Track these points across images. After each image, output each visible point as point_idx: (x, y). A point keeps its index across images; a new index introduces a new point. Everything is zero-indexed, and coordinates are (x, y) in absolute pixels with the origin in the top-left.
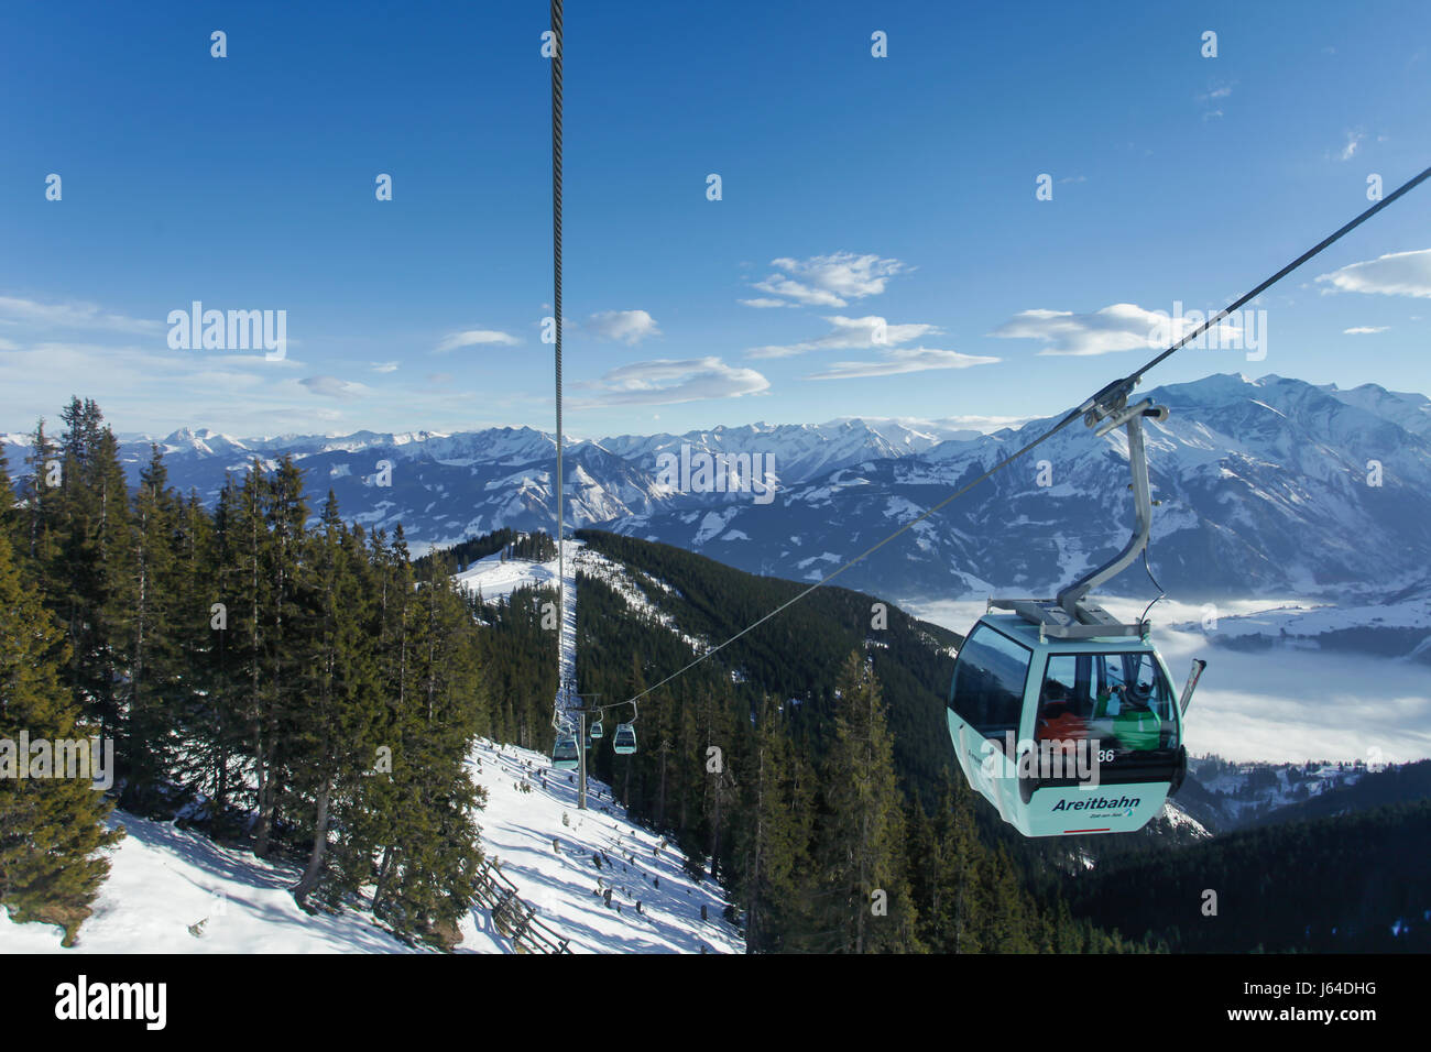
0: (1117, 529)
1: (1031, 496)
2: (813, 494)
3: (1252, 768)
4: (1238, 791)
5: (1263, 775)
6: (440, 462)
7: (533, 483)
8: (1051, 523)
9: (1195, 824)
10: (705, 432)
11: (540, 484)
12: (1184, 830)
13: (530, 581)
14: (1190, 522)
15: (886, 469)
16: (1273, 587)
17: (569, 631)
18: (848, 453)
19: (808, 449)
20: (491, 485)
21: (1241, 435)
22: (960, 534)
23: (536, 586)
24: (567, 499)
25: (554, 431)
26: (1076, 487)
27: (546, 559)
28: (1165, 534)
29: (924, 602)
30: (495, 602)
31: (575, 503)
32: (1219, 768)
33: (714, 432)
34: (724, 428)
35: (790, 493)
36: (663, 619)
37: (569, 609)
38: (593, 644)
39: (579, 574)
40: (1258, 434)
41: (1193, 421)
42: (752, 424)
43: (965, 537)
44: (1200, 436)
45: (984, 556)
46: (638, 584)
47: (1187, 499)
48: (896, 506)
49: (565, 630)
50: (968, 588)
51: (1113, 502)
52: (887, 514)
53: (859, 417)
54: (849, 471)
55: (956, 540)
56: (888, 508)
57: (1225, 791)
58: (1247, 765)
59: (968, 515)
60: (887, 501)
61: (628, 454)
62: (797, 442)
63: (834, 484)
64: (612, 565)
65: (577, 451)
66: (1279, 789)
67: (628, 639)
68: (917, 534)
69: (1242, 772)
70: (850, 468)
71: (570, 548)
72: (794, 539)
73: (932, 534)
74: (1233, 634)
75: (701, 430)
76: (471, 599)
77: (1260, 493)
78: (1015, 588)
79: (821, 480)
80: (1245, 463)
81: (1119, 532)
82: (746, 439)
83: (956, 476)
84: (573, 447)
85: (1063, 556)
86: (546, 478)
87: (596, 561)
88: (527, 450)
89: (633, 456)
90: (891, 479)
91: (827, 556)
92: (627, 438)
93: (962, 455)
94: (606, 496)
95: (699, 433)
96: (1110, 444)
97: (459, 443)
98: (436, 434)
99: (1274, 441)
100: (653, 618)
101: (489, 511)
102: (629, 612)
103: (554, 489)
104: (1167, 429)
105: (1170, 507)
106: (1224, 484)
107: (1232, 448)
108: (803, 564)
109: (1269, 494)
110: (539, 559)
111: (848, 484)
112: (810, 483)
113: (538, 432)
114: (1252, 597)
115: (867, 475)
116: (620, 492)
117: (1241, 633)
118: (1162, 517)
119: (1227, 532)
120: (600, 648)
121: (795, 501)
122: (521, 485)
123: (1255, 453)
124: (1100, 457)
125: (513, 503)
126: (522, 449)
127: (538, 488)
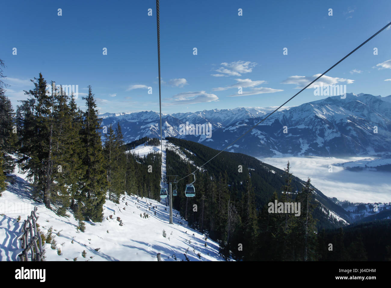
0: (317, 137)
1: (292, 128)
2: (231, 128)
3: (358, 204)
4: (354, 211)
5: (362, 207)
6: (128, 121)
7: (154, 126)
8: (298, 136)
9: (344, 220)
10: (201, 112)
11: (156, 126)
12: (341, 222)
13: (153, 151)
14: (338, 135)
15: (251, 121)
16: (363, 153)
17: (164, 165)
18: (241, 117)
19: (229, 116)
20: (142, 127)
21: (353, 110)
22: (272, 139)
23: (154, 153)
24: (163, 130)
25: (159, 112)
26: (305, 126)
27: (157, 145)
28: (331, 139)
29: (262, 158)
30: (143, 157)
31: (165, 132)
32: (348, 204)
33: (203, 112)
34: (206, 110)
35: (225, 128)
36: (191, 162)
37: (164, 159)
38: (171, 169)
39: (167, 149)
40: (358, 110)
41: (339, 107)
42: (214, 110)
43: (274, 140)
44: (341, 111)
45: (280, 145)
46: (184, 152)
47: (337, 128)
48: (254, 131)
49: (163, 165)
50: (275, 154)
51: (316, 130)
52: (252, 134)
53: (244, 107)
54: (241, 122)
55: (271, 141)
56: (252, 132)
57: (351, 211)
58: (356, 203)
59: (275, 134)
60: (252, 130)
61: (180, 118)
62: (227, 114)
63: (237, 126)
64: (176, 147)
65: (165, 117)
66: (367, 211)
67: (181, 168)
68: (260, 139)
69: (355, 205)
70: (242, 121)
71: (164, 142)
72: (226, 141)
73: (265, 139)
74: (351, 166)
75: (200, 111)
76: (136, 156)
77: (359, 127)
78: (288, 154)
79: (233, 125)
80: (354, 118)
81: (318, 138)
82: (212, 113)
83: (271, 123)
84: (164, 116)
85: (302, 145)
86: (157, 125)
87: (172, 146)
88: (152, 117)
89: (181, 119)
90: (253, 124)
91: (235, 146)
92: (179, 113)
93: (273, 117)
94: (173, 129)
95: (199, 112)
96: (315, 113)
97: (133, 116)
98: (127, 113)
99: (363, 112)
100: (188, 162)
101: (142, 134)
102: (181, 160)
103: (160, 128)
104: (331, 109)
105: (332, 131)
106: (348, 124)
107: (350, 114)
108: (229, 148)
109: (361, 127)
110: (155, 145)
111: (241, 125)
112: (230, 125)
113: (155, 112)
114: (357, 156)
115: (246, 123)
116: (178, 128)
117: (354, 166)
118: (330, 134)
119: (349, 138)
120: (173, 170)
121: (226, 130)
122: (150, 127)
123: (357, 115)
124: (312, 117)
125: (148, 132)
126: (151, 117)
127: (155, 128)
